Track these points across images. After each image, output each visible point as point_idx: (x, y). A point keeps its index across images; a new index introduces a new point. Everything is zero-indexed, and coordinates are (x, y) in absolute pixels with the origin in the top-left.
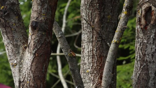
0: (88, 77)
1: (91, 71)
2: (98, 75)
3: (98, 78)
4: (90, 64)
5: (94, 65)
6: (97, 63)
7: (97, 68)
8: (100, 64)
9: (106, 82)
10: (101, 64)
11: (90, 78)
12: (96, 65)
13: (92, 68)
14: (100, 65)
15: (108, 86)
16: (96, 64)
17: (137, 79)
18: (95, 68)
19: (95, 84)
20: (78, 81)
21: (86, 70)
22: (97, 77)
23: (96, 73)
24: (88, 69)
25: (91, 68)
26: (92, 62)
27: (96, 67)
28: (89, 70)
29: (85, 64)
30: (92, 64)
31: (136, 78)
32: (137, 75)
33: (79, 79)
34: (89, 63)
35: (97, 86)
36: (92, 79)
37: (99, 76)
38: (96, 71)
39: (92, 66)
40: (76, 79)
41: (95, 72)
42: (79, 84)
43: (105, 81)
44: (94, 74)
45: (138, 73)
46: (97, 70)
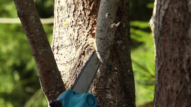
0: (67, 35)
1: (73, 22)
2: (86, 29)
3: (88, 35)
4: (70, 7)
5: (79, 9)
6: (84, 4)
7: (85, 14)
8: (90, 5)
9: (102, 41)
10: (92, 5)
11: (71, 35)
12: (82, 8)
13: (74, 15)
14: (91, 8)
15: (107, 49)
16: (82, 5)
17: (161, 24)
18: (81, 14)
19: (81, 47)
20: (36, 41)
21: (63, 21)
22: (84, 32)
23: (83, 25)
24: (68, 18)
25: (71, 15)
26: (74, 3)
27: (83, 12)
28: (69, 20)
29: (61, 9)
30: (74, 6)
31: (159, 20)
32: (161, 14)
33: (39, 34)
34: (68, 5)
35: (84, 50)
36: (76, 38)
37: (88, 31)
38: (82, 21)
39: (75, 10)
40: (32, 36)
41: (81, 23)
42: (38, 45)
43: (101, 39)
44: (79, 27)
45: (162, 8)
46: (85, 18)
